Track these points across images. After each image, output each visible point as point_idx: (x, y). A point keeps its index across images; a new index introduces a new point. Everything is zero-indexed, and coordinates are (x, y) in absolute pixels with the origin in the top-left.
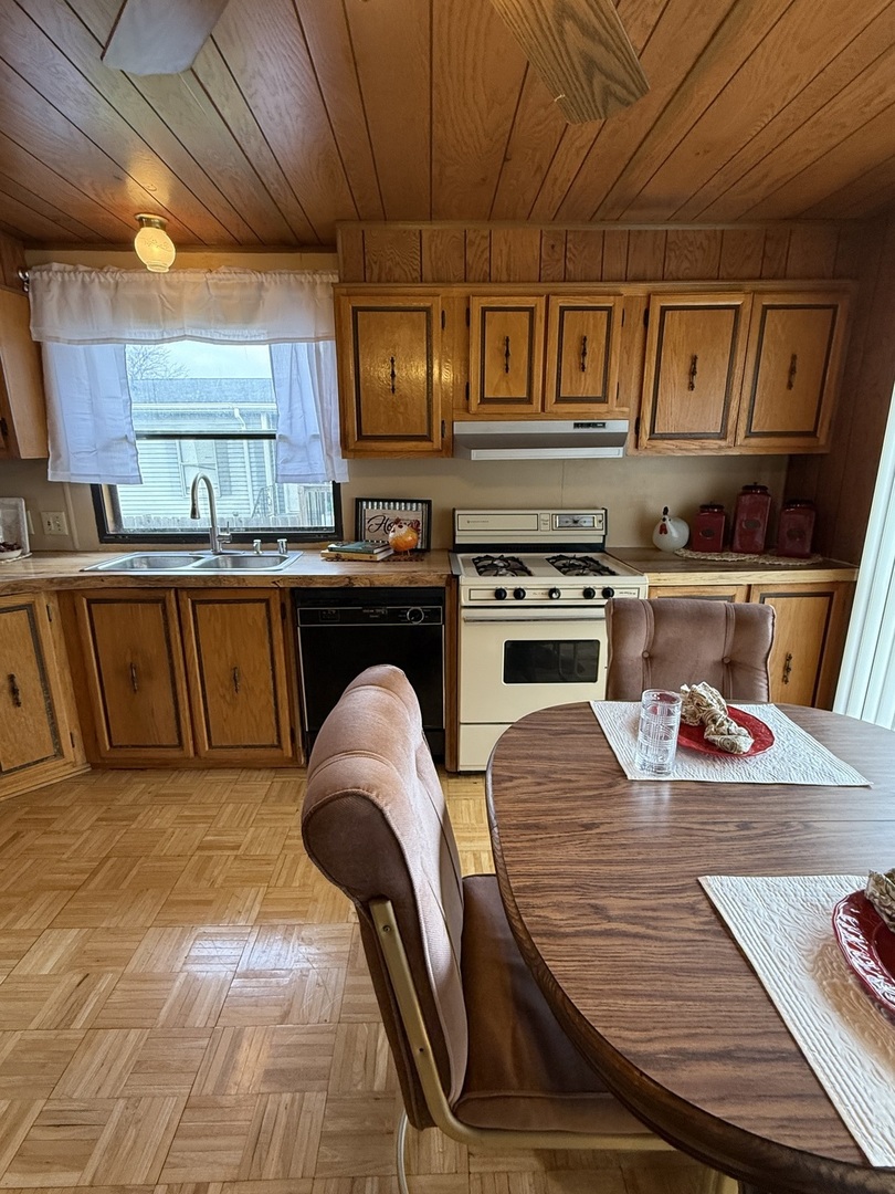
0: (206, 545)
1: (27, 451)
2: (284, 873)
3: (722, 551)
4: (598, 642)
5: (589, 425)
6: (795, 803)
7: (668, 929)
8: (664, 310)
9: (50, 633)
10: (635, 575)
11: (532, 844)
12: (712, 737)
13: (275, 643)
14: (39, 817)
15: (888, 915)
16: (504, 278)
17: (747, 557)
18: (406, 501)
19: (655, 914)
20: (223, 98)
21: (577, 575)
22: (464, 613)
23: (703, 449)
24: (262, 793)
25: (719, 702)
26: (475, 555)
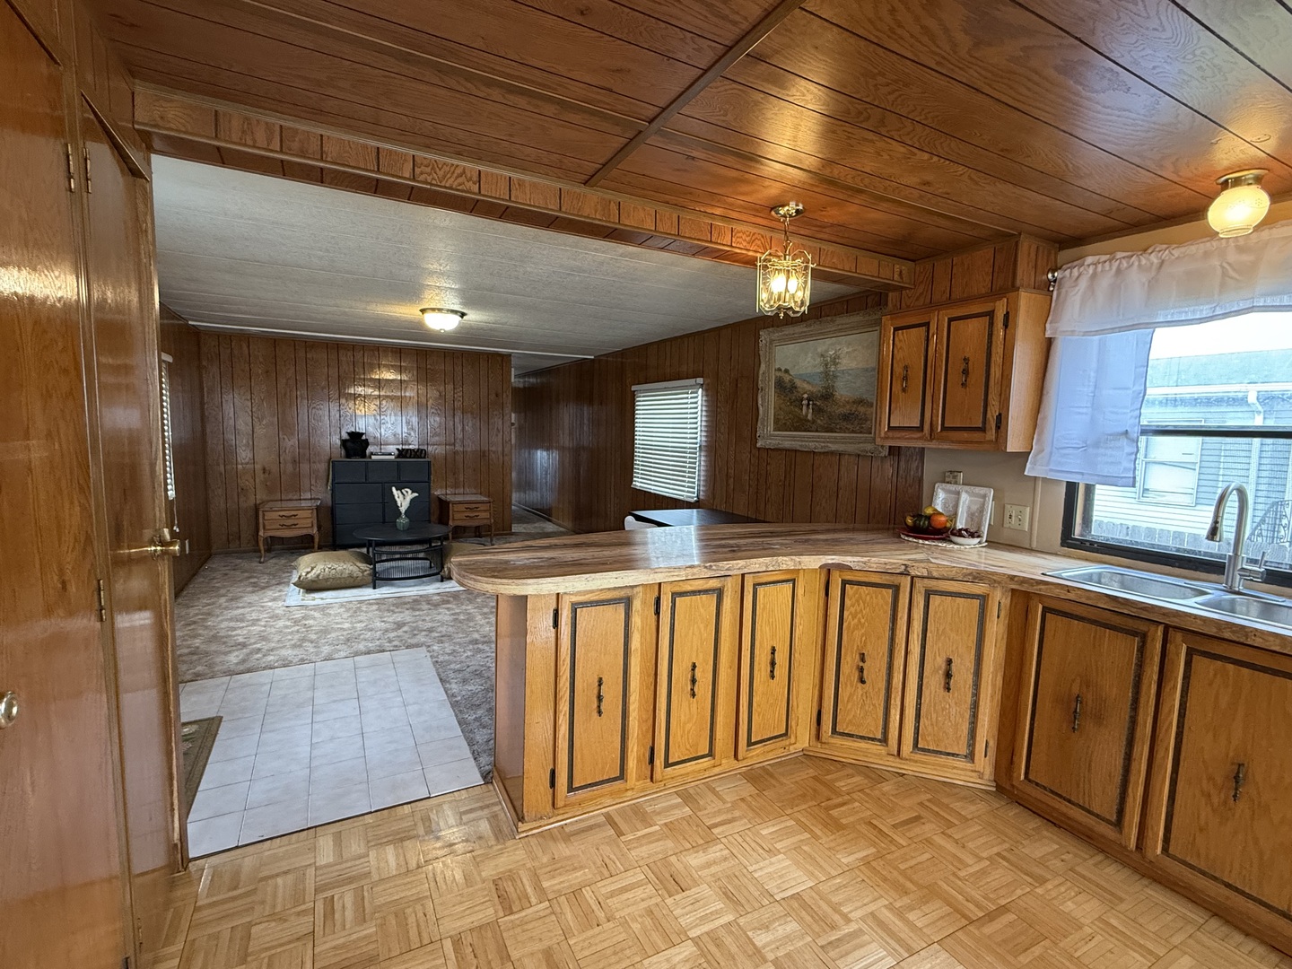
0: (1218, 577)
1: (1013, 445)
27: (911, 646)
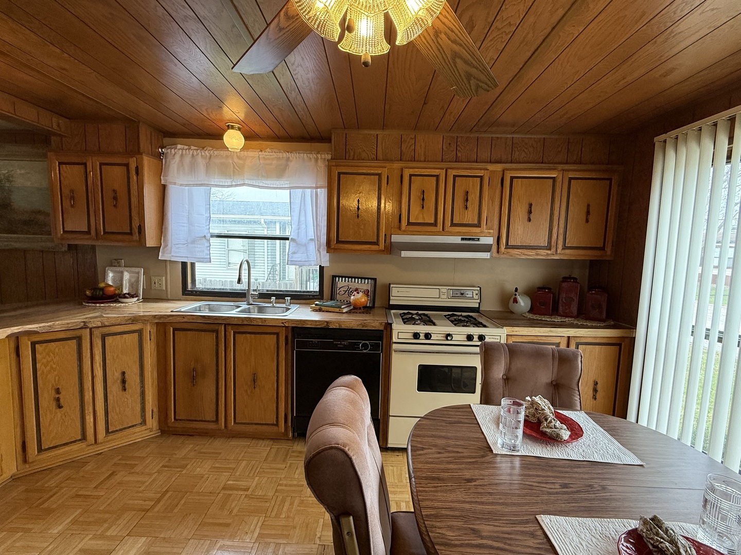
0: (244, 299)
1: (150, 242)
2: (276, 507)
3: (552, 315)
4: (476, 368)
5: (470, 239)
6: (597, 474)
7: (518, 546)
8: (512, 178)
9: (150, 348)
10: (498, 327)
11: (435, 489)
12: (545, 429)
13: (280, 359)
14: (128, 463)
15: (651, 544)
16: (422, 159)
17: (567, 319)
18: (362, 278)
19: (510, 536)
20: (281, 75)
21: (463, 326)
22: (394, 346)
23: (537, 255)
24: (265, 454)
25: (549, 408)
26: (402, 312)
27: (96, 372)
